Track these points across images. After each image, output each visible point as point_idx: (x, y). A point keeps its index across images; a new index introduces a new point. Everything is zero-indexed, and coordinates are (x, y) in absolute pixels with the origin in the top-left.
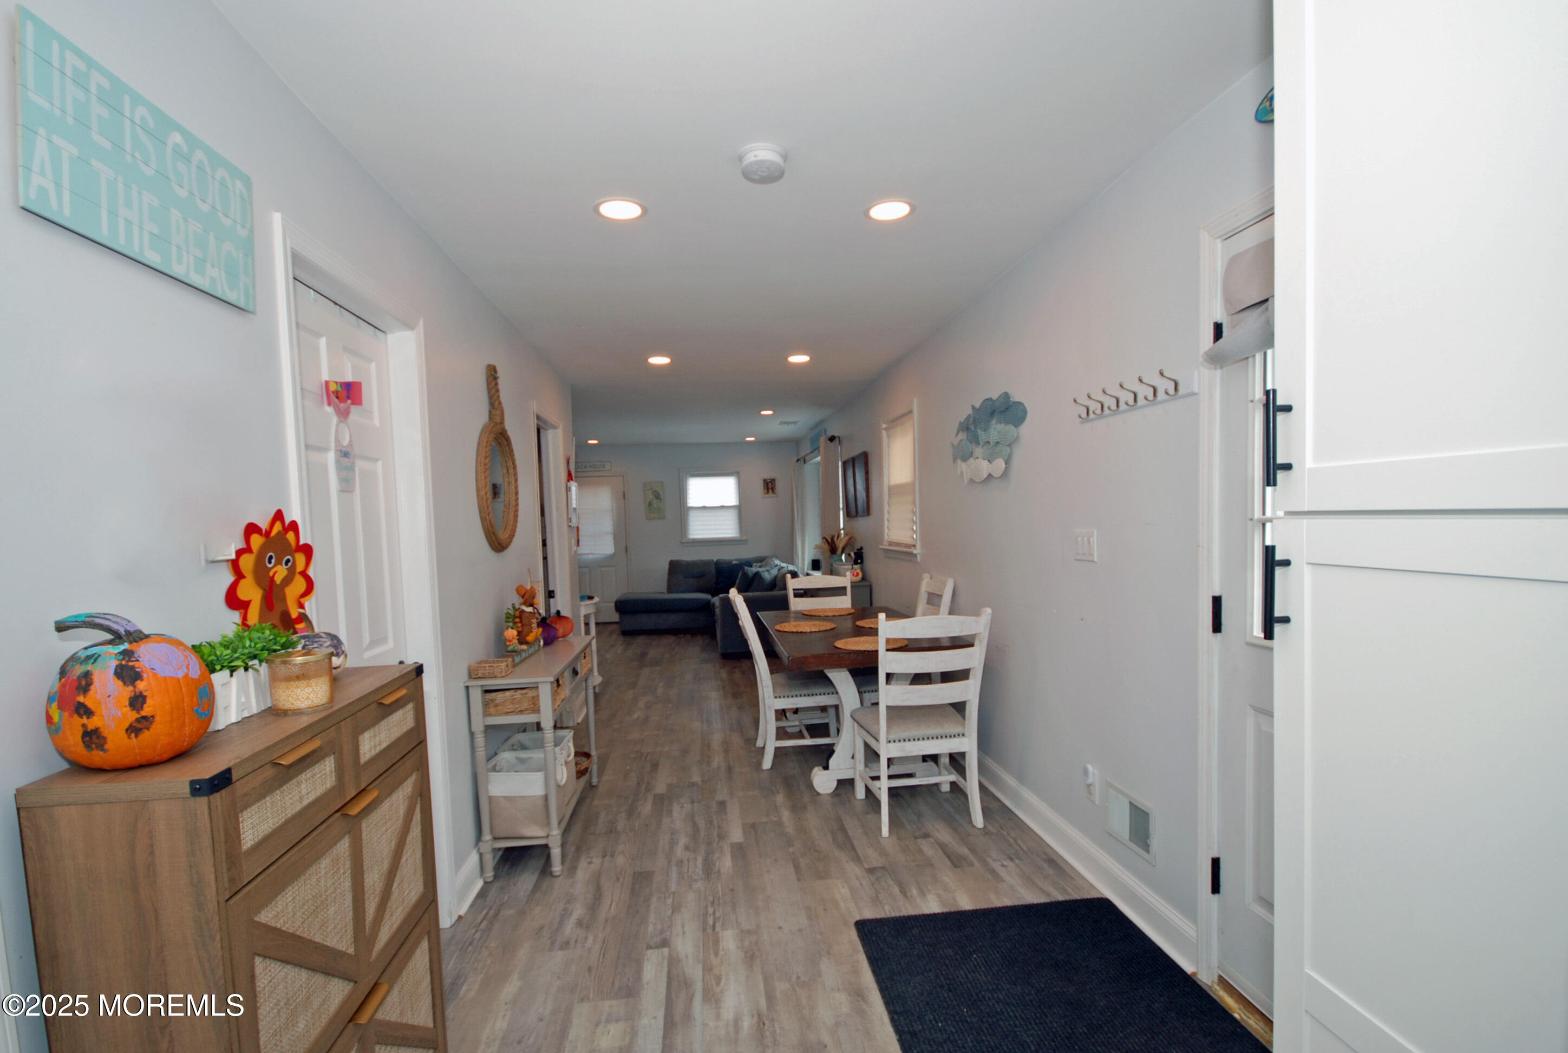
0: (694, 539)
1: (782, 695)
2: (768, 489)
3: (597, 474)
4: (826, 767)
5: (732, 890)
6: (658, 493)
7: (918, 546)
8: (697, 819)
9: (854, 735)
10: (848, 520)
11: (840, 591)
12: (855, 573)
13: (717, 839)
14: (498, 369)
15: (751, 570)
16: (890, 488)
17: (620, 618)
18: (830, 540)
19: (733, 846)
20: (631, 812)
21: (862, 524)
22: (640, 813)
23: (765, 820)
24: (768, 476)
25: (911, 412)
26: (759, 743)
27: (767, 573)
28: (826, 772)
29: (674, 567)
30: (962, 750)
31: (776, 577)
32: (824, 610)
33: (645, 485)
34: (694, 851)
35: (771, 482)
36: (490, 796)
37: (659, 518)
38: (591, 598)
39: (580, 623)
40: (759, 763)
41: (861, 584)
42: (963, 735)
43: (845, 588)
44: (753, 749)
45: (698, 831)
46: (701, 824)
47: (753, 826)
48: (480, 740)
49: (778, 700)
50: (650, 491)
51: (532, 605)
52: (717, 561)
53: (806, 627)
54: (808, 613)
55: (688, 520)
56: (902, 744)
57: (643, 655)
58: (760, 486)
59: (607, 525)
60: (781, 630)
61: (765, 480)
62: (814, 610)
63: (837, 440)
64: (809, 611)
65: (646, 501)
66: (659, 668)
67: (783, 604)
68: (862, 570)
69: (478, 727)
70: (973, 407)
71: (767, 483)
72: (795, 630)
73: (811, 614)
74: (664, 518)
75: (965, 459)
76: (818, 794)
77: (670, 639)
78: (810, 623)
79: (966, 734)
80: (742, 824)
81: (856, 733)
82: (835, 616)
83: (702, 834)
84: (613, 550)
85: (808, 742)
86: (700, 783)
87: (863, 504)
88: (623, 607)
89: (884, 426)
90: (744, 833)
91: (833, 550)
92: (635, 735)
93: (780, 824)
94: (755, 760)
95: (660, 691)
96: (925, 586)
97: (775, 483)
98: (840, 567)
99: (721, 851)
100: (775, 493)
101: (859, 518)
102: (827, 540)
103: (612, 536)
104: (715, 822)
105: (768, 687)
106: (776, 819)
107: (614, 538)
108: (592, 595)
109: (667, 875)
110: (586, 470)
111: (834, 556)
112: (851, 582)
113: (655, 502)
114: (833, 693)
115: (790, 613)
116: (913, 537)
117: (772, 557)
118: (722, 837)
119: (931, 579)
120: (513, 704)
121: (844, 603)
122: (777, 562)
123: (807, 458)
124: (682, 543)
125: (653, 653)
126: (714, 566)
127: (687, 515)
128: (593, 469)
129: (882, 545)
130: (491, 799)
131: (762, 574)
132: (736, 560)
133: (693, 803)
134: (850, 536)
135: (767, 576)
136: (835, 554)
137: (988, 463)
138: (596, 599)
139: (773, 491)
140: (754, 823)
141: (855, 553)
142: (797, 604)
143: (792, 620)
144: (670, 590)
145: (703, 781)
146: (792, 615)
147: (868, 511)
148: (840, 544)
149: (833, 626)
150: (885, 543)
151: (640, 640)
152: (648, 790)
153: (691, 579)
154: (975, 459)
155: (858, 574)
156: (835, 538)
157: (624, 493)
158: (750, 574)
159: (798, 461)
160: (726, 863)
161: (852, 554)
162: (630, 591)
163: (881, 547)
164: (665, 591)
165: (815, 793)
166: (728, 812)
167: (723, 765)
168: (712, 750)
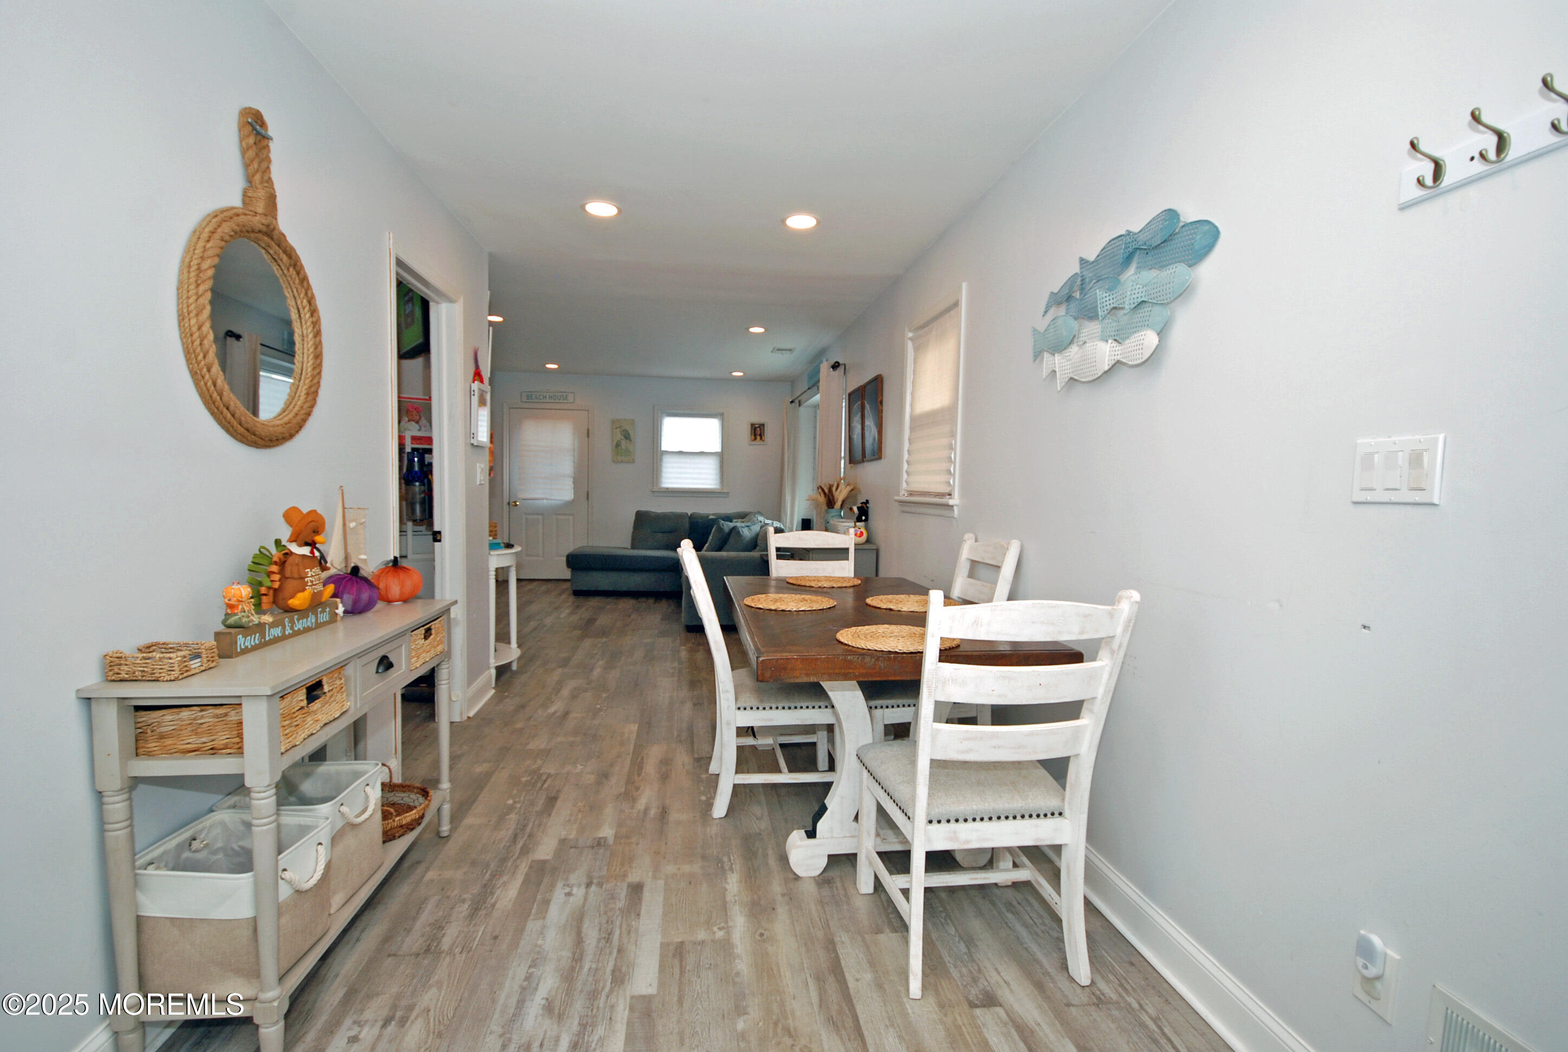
0: (667, 489)
1: (748, 705)
2: (755, 435)
3: (558, 406)
4: (811, 834)
6: (629, 434)
7: (956, 494)
8: (586, 924)
9: (861, 790)
10: (851, 467)
11: (839, 554)
12: (859, 533)
14: (267, 118)
15: (727, 525)
16: (913, 419)
17: (572, 575)
18: (827, 491)
20: (479, 906)
21: (870, 472)
22: (494, 905)
23: (701, 935)
24: (757, 420)
25: (956, 304)
26: (713, 768)
27: (746, 528)
28: (812, 841)
29: (642, 519)
30: (1057, 842)
31: (757, 535)
32: (818, 579)
33: (613, 422)
34: (561, 1018)
35: (759, 427)
36: (138, 916)
37: (628, 462)
38: (509, 546)
39: (488, 579)
40: (709, 805)
41: (866, 546)
42: (1060, 814)
43: (846, 550)
44: (704, 776)
45: (581, 959)
46: (591, 935)
47: (679, 951)
48: (117, 807)
49: (742, 712)
50: (619, 429)
51: (313, 545)
52: (691, 515)
53: (792, 603)
54: (794, 582)
55: (661, 465)
56: (953, 825)
57: (591, 621)
58: (746, 432)
59: (567, 466)
60: (753, 605)
61: (752, 425)
62: (803, 578)
63: (842, 368)
64: (797, 578)
65: (613, 441)
66: (605, 640)
67: (763, 567)
68: (867, 528)
69: (112, 781)
70: (1082, 261)
71: (755, 429)
72: (773, 608)
73: (799, 583)
74: (634, 462)
75: (1059, 347)
76: (797, 878)
77: (626, 604)
78: (798, 596)
79: (1067, 813)
80: (661, 946)
81: (864, 787)
82: (833, 587)
83: (587, 968)
84: (573, 496)
85: (785, 777)
86: (611, 841)
87: (873, 444)
88: (577, 562)
89: (910, 335)
90: (661, 969)
91: (830, 503)
92: (539, 743)
93: (726, 946)
94: (703, 798)
95: (597, 672)
96: (966, 553)
97: (764, 429)
98: (838, 523)
100: (763, 441)
101: (866, 464)
102: (823, 490)
103: (572, 479)
104: (616, 937)
105: (727, 691)
106: (721, 935)
107: (574, 483)
108: (512, 543)
110: (545, 401)
111: (832, 510)
112: (855, 544)
113: (624, 442)
114: (826, 707)
115: (770, 579)
116: (949, 482)
117: (755, 514)
119: (976, 541)
120: (196, 734)
121: (844, 570)
122: (761, 518)
123: (803, 398)
124: (653, 492)
125: (604, 620)
126: (687, 520)
127: (661, 460)
128: (553, 401)
129: (899, 496)
130: (140, 922)
131: (740, 529)
132: (713, 514)
133: (588, 886)
134: (852, 487)
135: (747, 533)
136: (833, 508)
137: (1115, 344)
138: (517, 549)
139: (761, 439)
140: (682, 943)
141: (858, 508)
142: (780, 569)
143: (772, 590)
144: (634, 547)
145: (617, 837)
146: (773, 583)
147: (878, 454)
148: (840, 496)
149: (832, 603)
150: (903, 492)
151: (594, 602)
152: (525, 851)
153: (660, 535)
154: (1080, 346)
155: (862, 533)
156: (834, 489)
157: (588, 430)
158: (726, 530)
159: (792, 402)
161: (855, 509)
162: (589, 545)
163: (896, 498)
164: (629, 546)
165: (791, 876)
166: (643, 912)
167: (654, 805)
168: (643, 774)
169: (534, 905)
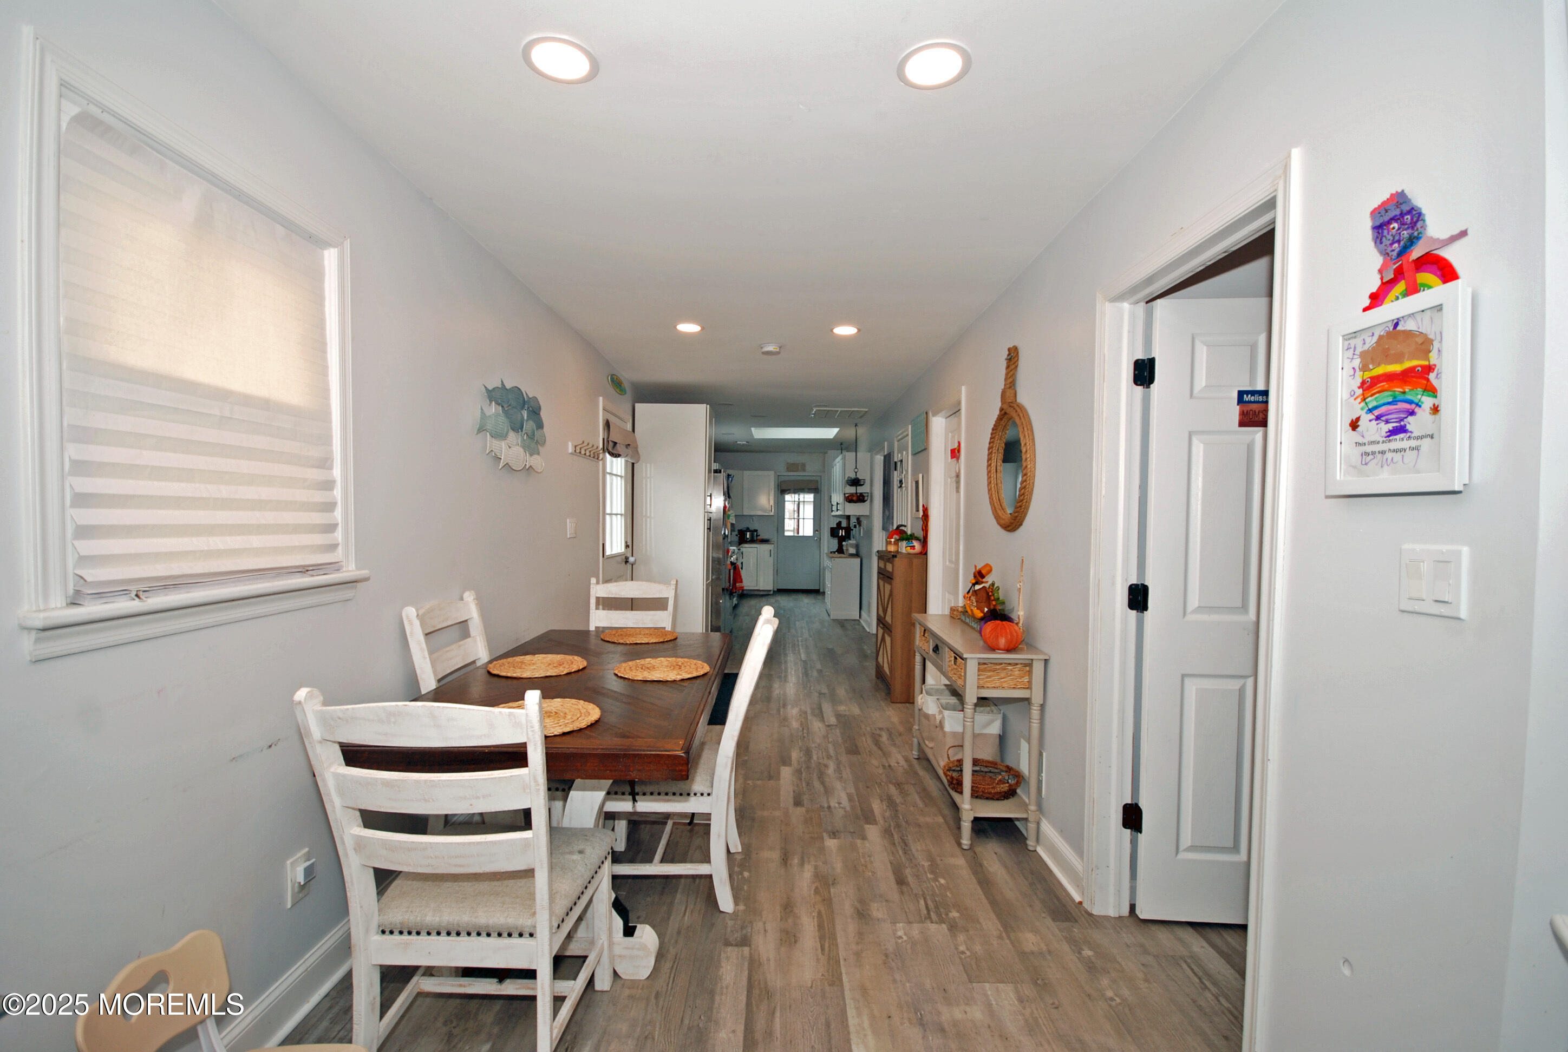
5: (792, 741)
8: (822, 789)
13: (803, 769)
19: (790, 765)
20: (890, 801)
23: (759, 782)
34: (820, 763)
45: (819, 778)
46: (817, 784)
47: (770, 778)
80: (779, 780)
83: (815, 775)
86: (825, 835)
90: (779, 773)
99: (799, 762)
104: (804, 785)
106: (749, 782)
109: (836, 752)
118: (798, 772)
133: (829, 807)
140: (769, 780)
160: (795, 755)
166: (792, 793)
167: (796, 868)
168: (815, 914)
169: (858, 798)
